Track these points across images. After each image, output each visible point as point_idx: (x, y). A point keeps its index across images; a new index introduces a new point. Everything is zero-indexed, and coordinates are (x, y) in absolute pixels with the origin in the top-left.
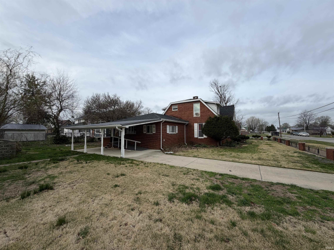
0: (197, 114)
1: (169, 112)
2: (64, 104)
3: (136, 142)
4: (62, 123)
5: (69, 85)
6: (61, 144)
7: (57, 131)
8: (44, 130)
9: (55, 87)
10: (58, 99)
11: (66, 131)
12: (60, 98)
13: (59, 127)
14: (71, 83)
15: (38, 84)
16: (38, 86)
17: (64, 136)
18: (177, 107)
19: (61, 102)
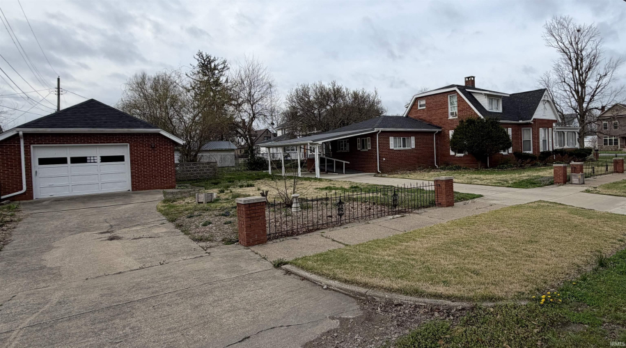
0: (452, 114)
1: (413, 111)
2: (258, 108)
3: (344, 162)
4: (256, 136)
5: (261, 77)
6: (257, 170)
7: (250, 150)
8: (233, 150)
9: (243, 82)
10: (249, 101)
11: (263, 150)
12: (250, 100)
13: (253, 143)
14: (264, 73)
15: (215, 68)
16: (217, 72)
17: (261, 158)
18: (423, 102)
19: (252, 106)
